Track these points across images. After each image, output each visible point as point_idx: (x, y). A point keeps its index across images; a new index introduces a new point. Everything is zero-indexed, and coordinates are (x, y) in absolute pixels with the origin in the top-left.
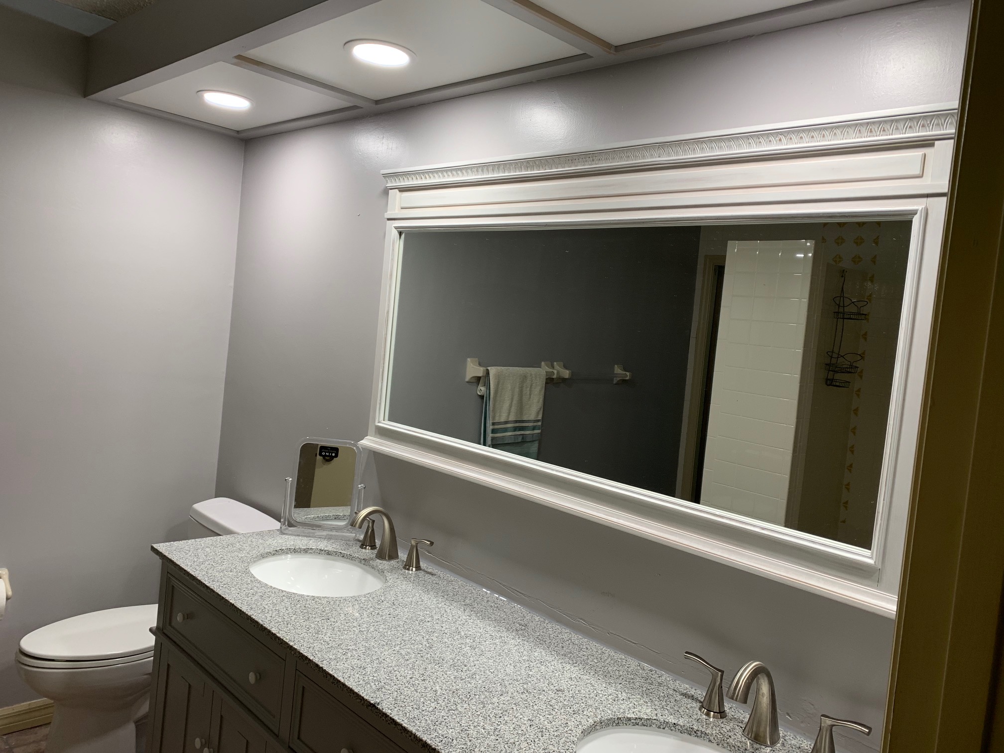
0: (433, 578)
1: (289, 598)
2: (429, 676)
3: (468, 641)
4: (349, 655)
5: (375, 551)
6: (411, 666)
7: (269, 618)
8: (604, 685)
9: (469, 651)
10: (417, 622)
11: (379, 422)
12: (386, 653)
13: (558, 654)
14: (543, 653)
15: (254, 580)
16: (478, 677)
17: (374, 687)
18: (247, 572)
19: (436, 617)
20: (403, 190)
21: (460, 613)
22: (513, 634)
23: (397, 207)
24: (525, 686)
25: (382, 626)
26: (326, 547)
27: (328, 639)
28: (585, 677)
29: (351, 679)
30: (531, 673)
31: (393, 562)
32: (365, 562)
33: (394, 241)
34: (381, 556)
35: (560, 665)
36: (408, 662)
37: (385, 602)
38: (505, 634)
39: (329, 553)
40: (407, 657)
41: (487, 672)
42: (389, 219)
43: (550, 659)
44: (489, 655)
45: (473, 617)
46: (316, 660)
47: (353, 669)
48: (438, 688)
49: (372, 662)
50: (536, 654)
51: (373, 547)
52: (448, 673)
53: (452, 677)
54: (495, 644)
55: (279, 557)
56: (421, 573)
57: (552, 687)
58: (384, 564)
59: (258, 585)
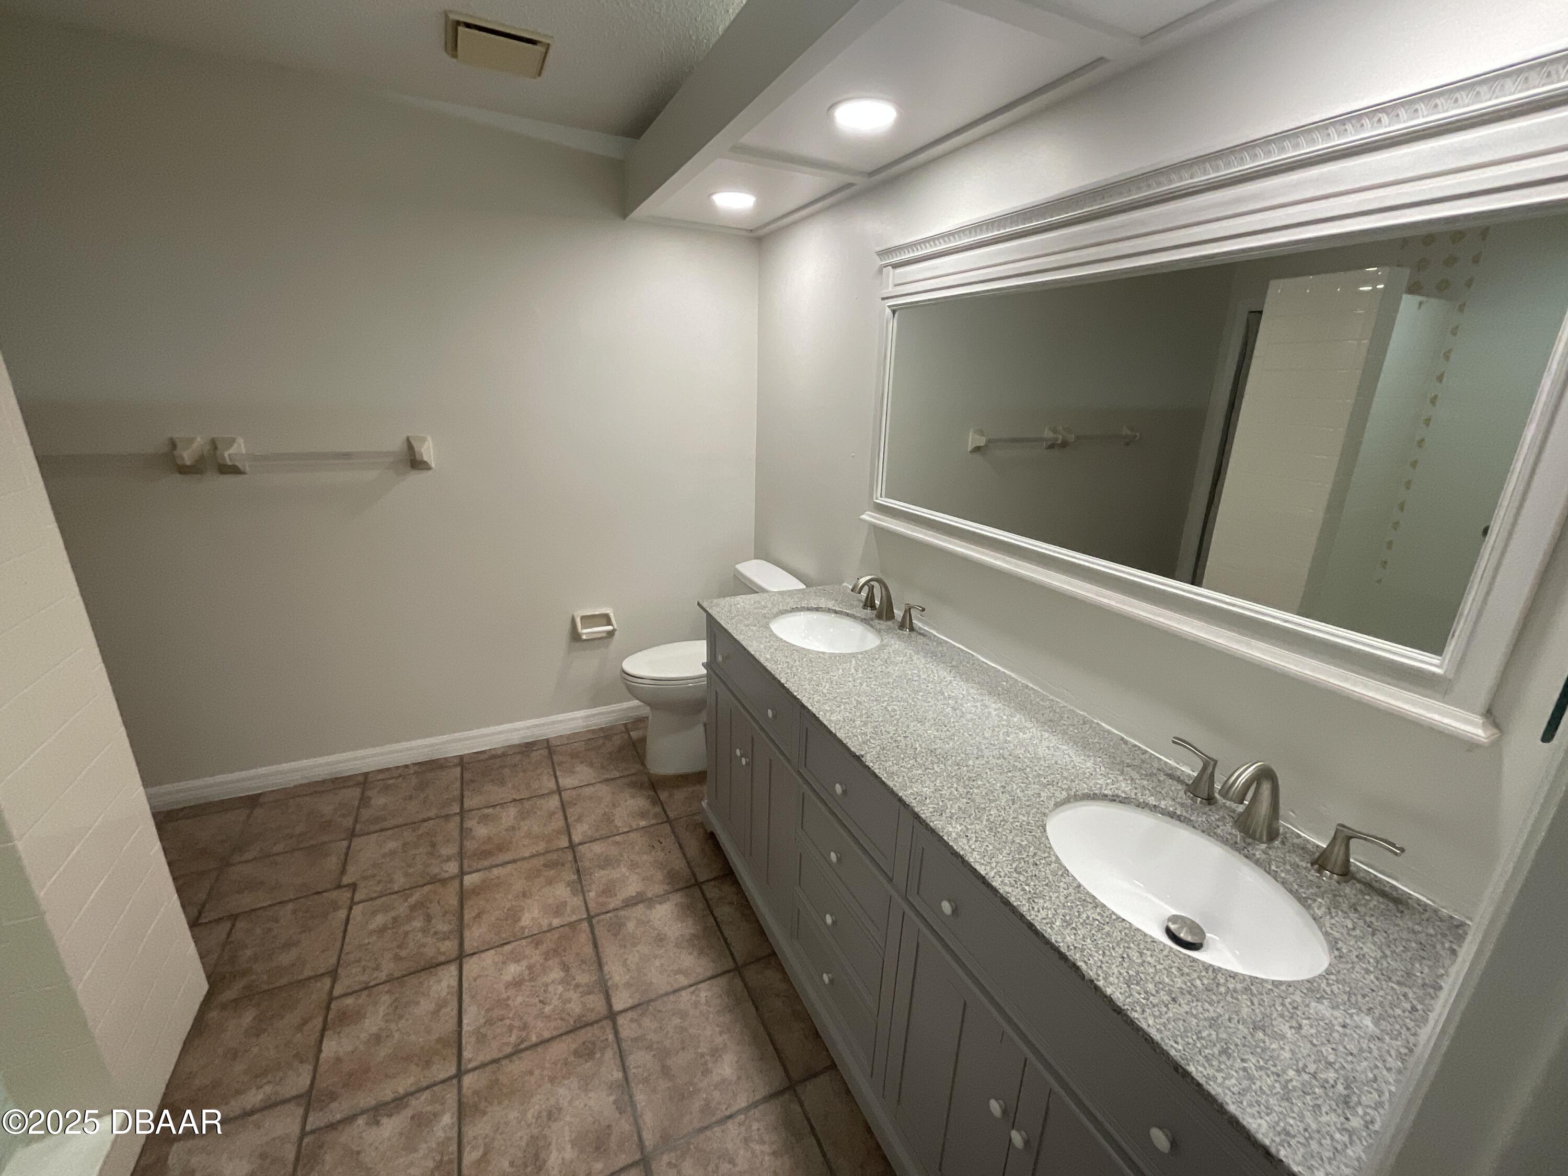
0: (925, 639)
1: (798, 651)
2: (911, 733)
3: (950, 702)
4: (842, 708)
5: (875, 612)
6: (895, 722)
7: (780, 669)
8: (1083, 758)
9: (950, 712)
10: (905, 681)
11: (877, 499)
12: (875, 708)
13: (1038, 721)
14: (1023, 720)
15: (773, 635)
16: (956, 738)
17: (861, 740)
18: (767, 627)
19: (923, 677)
20: (895, 266)
21: (945, 673)
22: (995, 698)
23: (891, 285)
24: (1001, 751)
25: (874, 683)
26: (834, 606)
27: (825, 691)
28: (1065, 747)
29: (842, 731)
30: (1008, 739)
31: (890, 623)
32: (865, 621)
33: (887, 320)
34: (879, 617)
35: (1039, 733)
36: (893, 719)
37: (879, 660)
38: (987, 698)
39: (836, 612)
40: (893, 714)
41: (966, 734)
42: (883, 299)
43: (1028, 725)
44: (969, 716)
45: (958, 679)
46: (814, 710)
47: (844, 721)
48: (917, 746)
49: (861, 716)
50: (1015, 720)
51: (873, 607)
52: (929, 732)
53: (932, 737)
54: (976, 706)
55: (795, 614)
56: (914, 634)
57: (1028, 755)
58: (883, 624)
59: (774, 639)
